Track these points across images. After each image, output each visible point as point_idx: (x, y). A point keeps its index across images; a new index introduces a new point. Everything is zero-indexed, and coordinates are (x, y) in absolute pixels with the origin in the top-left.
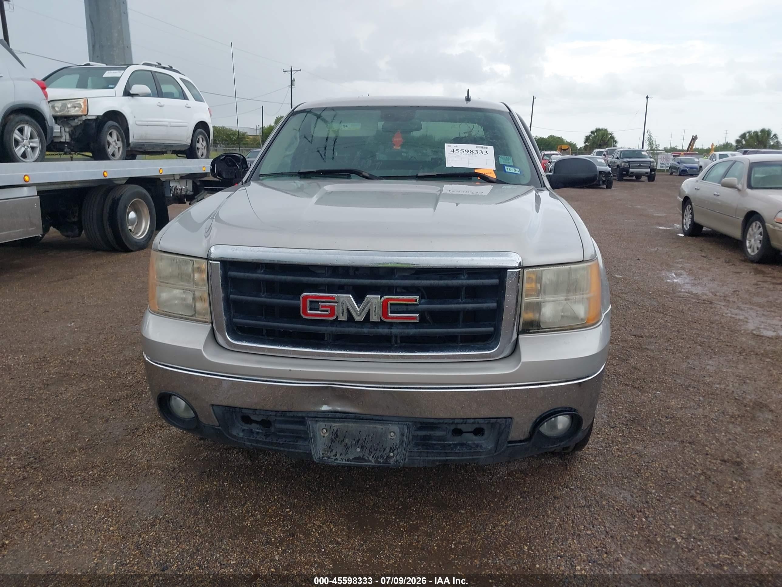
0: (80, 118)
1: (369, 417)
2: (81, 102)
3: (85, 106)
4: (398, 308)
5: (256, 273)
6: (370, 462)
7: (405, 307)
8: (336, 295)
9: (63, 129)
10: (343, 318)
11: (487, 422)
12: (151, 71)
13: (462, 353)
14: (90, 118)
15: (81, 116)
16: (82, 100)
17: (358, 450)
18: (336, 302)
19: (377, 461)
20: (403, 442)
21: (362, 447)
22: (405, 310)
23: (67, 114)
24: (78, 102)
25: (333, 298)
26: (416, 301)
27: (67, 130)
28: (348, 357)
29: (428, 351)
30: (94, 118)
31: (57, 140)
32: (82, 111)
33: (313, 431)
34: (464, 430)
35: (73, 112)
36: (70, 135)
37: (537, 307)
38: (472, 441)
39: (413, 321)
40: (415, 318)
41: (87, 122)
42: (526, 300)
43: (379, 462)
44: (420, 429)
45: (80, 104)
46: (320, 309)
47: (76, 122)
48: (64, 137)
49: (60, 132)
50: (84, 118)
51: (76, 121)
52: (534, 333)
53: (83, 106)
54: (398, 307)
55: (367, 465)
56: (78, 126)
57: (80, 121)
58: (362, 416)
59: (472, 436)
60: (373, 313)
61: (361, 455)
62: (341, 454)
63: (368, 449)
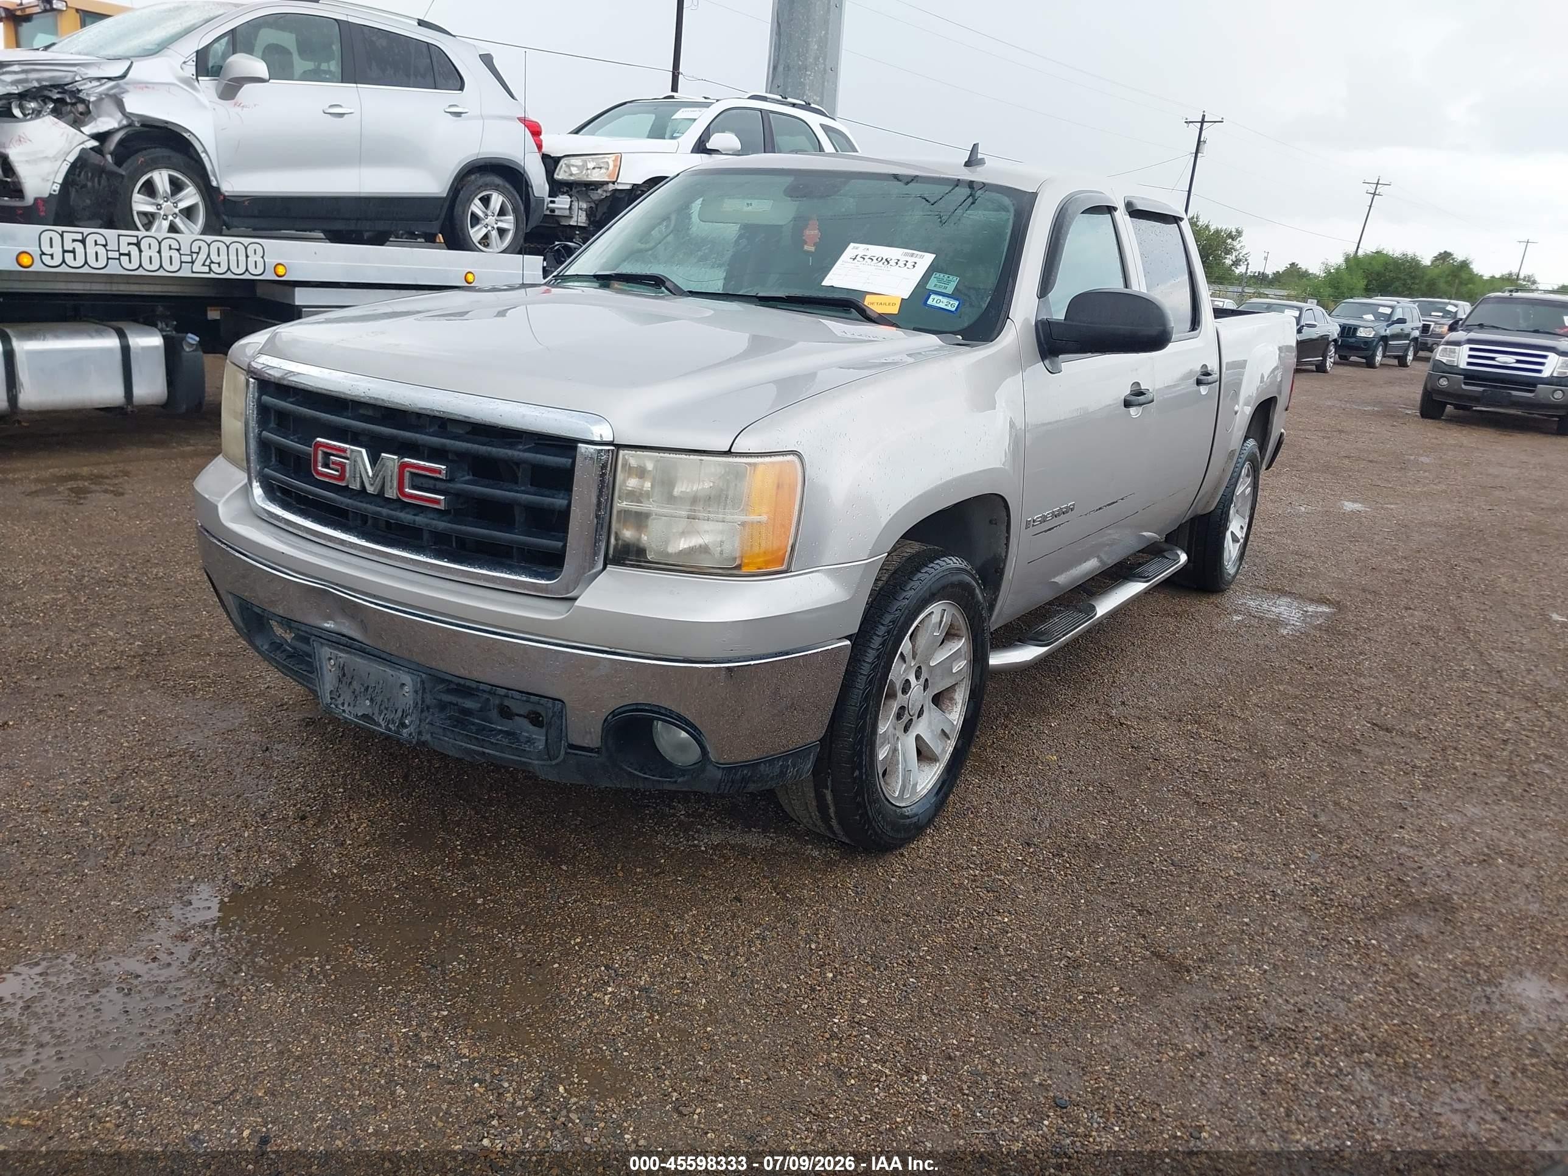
0: (605, 188)
1: (376, 652)
2: (610, 160)
3: (615, 166)
4: (420, 480)
5: (285, 401)
6: (380, 725)
7: (432, 482)
8: (347, 446)
9: (575, 204)
10: (356, 486)
11: (525, 698)
12: (761, 110)
13: (507, 576)
14: (620, 187)
15: (607, 183)
16: (613, 157)
17: (368, 703)
18: (347, 459)
19: (388, 728)
20: (417, 704)
21: (372, 700)
22: (432, 487)
23: (585, 179)
24: (607, 160)
25: (344, 450)
26: (440, 472)
27: (584, 206)
28: (361, 551)
29: (460, 563)
30: (628, 187)
31: (564, 223)
32: (609, 176)
33: (320, 659)
34: (515, 710)
35: (596, 176)
36: (587, 215)
37: (640, 519)
38: (528, 732)
39: (436, 506)
40: (437, 501)
41: (617, 194)
42: (620, 504)
43: (390, 730)
44: (449, 691)
45: (607, 163)
46: (331, 466)
47: (600, 194)
48: (575, 219)
49: (570, 208)
50: (611, 187)
51: (599, 191)
52: (632, 566)
53: (611, 167)
54: (423, 480)
55: (375, 730)
56: (603, 199)
57: (606, 191)
58: (368, 649)
59: (525, 723)
60: (388, 484)
61: (369, 711)
62: (349, 705)
63: (379, 704)
